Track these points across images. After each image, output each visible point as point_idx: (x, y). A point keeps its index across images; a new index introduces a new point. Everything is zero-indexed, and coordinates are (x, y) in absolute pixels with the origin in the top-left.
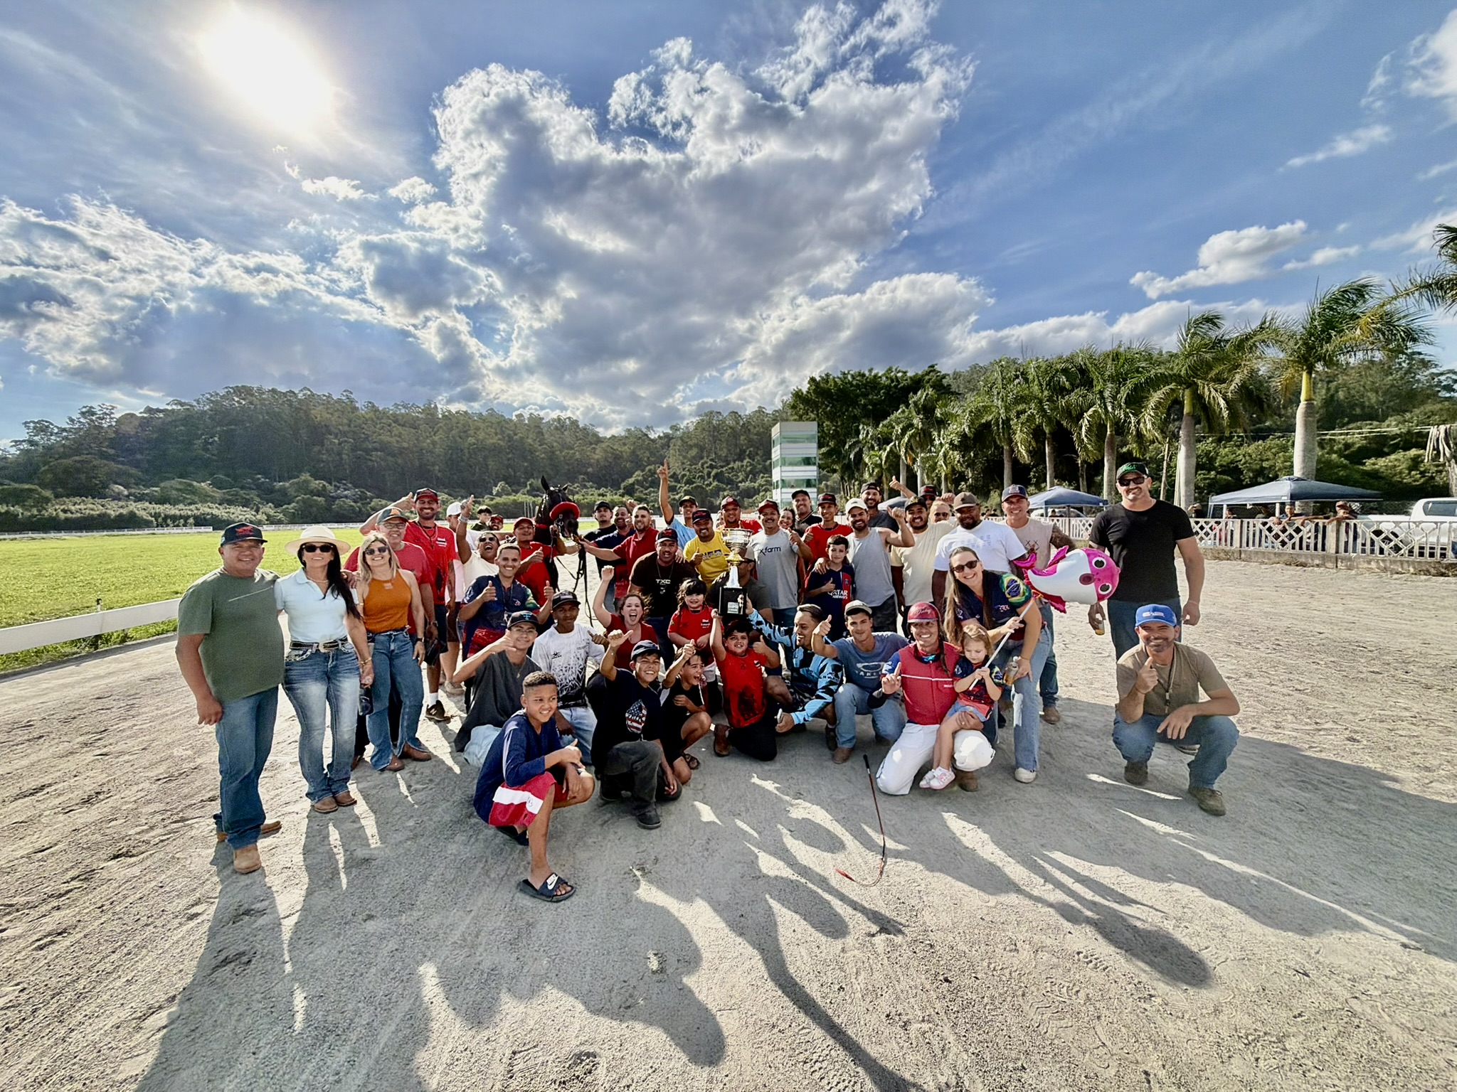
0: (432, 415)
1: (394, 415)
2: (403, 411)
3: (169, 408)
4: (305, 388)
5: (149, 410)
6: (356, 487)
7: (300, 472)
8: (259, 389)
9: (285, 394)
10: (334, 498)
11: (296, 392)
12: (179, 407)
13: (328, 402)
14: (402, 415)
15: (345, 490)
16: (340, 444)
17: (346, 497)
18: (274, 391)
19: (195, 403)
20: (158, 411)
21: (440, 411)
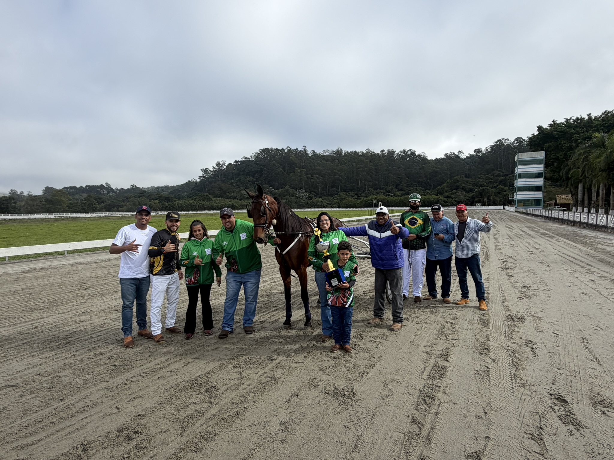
0: (339, 155)
1: (324, 156)
2: (327, 154)
3: (242, 160)
4: (288, 147)
5: (236, 162)
6: (306, 191)
7: (285, 185)
8: (272, 149)
9: (280, 150)
10: (297, 197)
11: (285, 149)
12: (245, 160)
13: (296, 151)
14: (327, 155)
15: (302, 193)
16: (301, 172)
17: (303, 196)
18: (277, 149)
19: (250, 158)
20: (239, 161)
21: (343, 152)
